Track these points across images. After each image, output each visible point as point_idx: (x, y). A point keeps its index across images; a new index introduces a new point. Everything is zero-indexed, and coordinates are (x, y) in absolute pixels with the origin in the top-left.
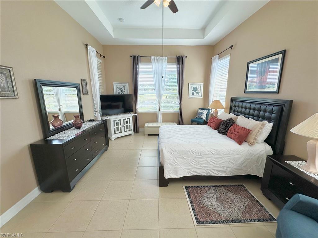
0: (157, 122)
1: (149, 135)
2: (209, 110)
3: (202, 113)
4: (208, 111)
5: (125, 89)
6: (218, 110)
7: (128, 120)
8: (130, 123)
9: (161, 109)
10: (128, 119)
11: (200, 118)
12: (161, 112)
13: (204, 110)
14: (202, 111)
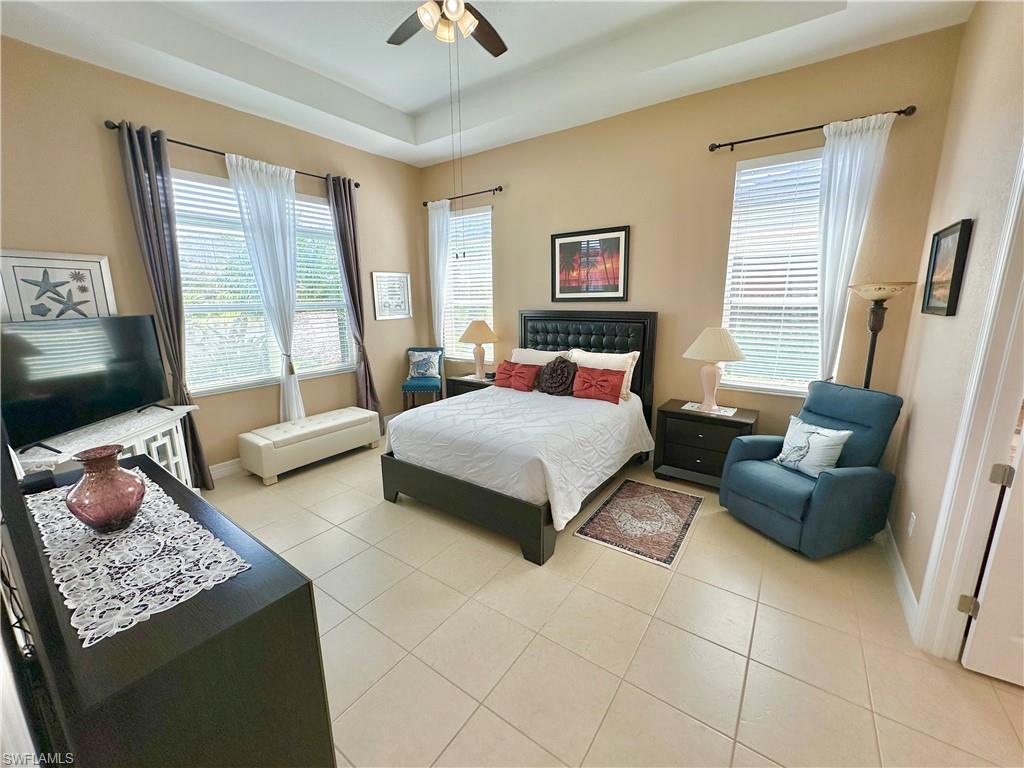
0: (285, 420)
1: (282, 477)
2: (442, 349)
3: (426, 363)
4: (440, 353)
5: (83, 289)
6: (483, 346)
7: (166, 440)
8: (174, 454)
9: (295, 368)
10: (164, 435)
11: (424, 377)
12: (295, 379)
13: (430, 353)
14: (425, 355)
